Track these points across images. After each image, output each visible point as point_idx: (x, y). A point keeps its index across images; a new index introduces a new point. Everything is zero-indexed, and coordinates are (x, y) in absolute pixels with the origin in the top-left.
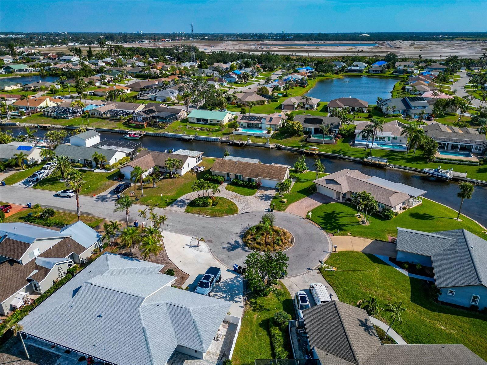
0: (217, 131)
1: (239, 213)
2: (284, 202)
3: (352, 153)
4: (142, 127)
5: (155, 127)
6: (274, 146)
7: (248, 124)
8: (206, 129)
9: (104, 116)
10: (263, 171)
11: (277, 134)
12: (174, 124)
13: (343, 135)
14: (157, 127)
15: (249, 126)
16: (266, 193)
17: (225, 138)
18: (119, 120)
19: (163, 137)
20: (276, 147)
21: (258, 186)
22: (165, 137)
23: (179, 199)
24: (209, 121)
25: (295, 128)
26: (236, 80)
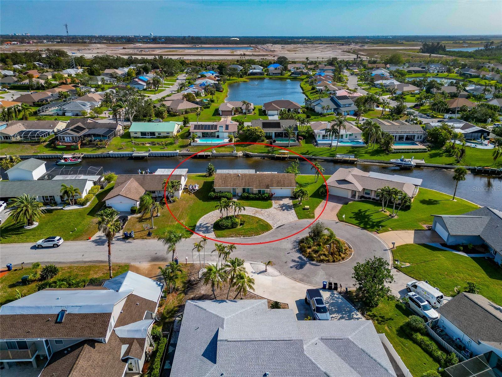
0: (171, 144)
1: (274, 228)
2: (307, 209)
3: (321, 153)
4: (76, 149)
5: (92, 147)
6: (241, 155)
7: (203, 133)
8: (158, 144)
9: (13, 139)
10: (272, 180)
11: (238, 141)
12: (115, 141)
13: (304, 137)
14: (95, 146)
15: (205, 136)
16: (281, 202)
17: (184, 151)
18: (38, 142)
19: (107, 157)
20: (244, 155)
22: (110, 157)
23: (198, 224)
24: (157, 134)
25: (259, 133)
26: (145, 87)
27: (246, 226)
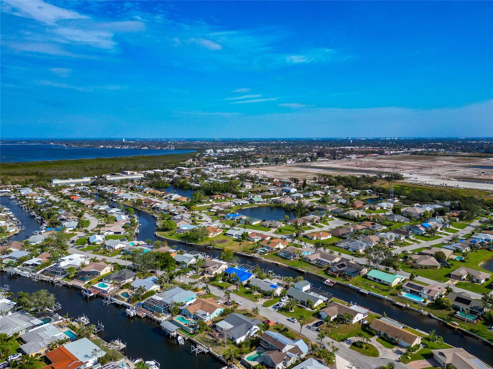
0: (387, 290)
1: (379, 357)
2: (409, 359)
3: (486, 336)
4: (335, 277)
5: (344, 278)
6: (426, 314)
7: (411, 290)
8: (379, 288)
9: (312, 262)
10: (401, 335)
11: (432, 304)
12: (357, 278)
13: (485, 319)
14: (345, 279)
15: (412, 292)
16: (400, 349)
17: (390, 298)
18: (321, 268)
19: (347, 287)
20: (428, 315)
21: (396, 344)
22: (349, 287)
23: (348, 339)
24: (382, 282)
25: (445, 304)
27: (368, 350)
